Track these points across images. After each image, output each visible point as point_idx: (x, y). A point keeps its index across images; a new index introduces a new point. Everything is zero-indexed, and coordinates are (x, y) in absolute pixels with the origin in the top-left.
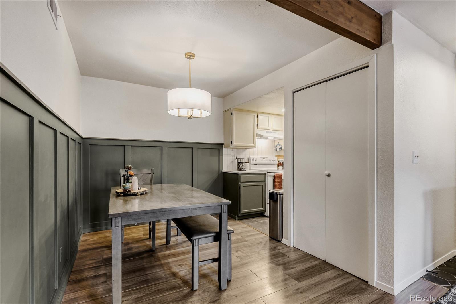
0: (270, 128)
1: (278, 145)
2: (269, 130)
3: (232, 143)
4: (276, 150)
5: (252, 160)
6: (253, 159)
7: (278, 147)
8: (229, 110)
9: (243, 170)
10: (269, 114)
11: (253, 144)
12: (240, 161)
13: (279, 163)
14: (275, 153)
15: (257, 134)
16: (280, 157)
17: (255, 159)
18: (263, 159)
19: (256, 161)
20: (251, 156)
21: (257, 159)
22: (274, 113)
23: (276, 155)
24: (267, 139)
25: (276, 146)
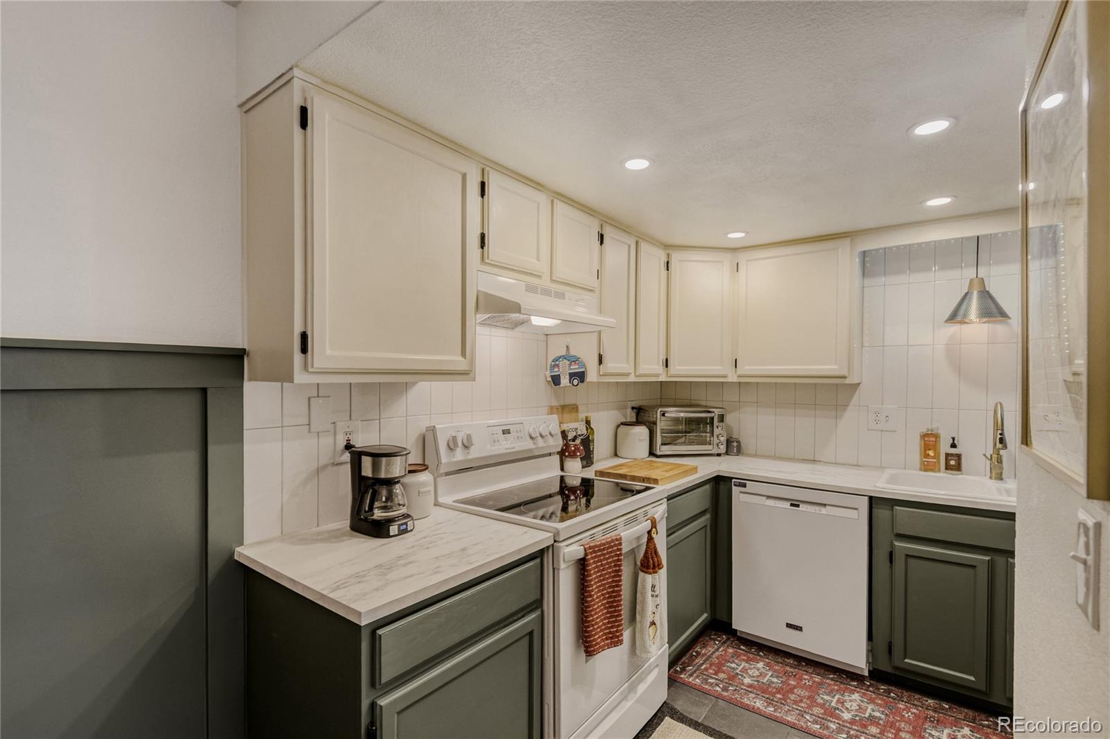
0: (543, 267)
1: (564, 357)
2: (539, 277)
3: (304, 350)
4: (556, 380)
5: (449, 446)
6: (454, 439)
7: (564, 370)
8: (283, 81)
9: (394, 529)
10: (538, 185)
11: (460, 358)
12: (376, 467)
13: (567, 445)
14: (545, 395)
15: (478, 291)
16: (567, 416)
17: (465, 441)
18: (501, 436)
19: (467, 451)
20: (436, 426)
21: (469, 437)
22: (559, 190)
23: (552, 408)
24: (516, 326)
25: (553, 363)
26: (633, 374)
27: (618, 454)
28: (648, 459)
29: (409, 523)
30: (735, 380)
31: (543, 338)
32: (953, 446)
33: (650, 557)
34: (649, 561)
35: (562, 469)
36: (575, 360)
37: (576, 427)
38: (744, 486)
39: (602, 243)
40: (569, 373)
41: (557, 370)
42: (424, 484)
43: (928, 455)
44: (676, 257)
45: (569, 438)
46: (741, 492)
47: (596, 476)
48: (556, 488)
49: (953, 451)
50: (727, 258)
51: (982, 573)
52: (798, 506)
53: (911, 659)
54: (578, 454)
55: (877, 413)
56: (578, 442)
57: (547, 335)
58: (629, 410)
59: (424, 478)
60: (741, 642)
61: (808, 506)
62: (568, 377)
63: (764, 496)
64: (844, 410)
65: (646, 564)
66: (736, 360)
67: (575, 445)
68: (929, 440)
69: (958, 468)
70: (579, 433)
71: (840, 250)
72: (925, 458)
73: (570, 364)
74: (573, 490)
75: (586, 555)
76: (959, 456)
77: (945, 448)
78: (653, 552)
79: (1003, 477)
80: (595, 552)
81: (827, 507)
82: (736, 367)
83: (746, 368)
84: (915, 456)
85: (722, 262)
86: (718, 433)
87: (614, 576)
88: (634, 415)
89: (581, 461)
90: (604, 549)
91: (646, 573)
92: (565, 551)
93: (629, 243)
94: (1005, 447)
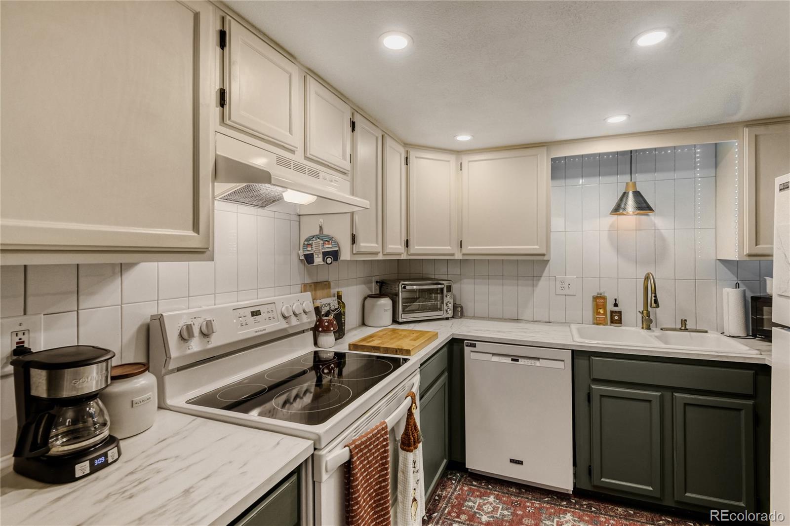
0: (296, 140)
1: (317, 237)
2: (293, 152)
4: (309, 259)
5: (181, 336)
6: (189, 328)
7: (318, 249)
9: (82, 467)
10: (289, 55)
11: (191, 233)
13: (320, 322)
14: (297, 274)
15: (216, 155)
16: (319, 293)
17: (204, 329)
18: (251, 319)
19: (207, 339)
20: (164, 314)
21: (209, 324)
22: (312, 67)
23: (305, 285)
24: (267, 204)
25: (306, 243)
26: (381, 253)
27: (366, 323)
28: (391, 327)
29: (110, 453)
30: (461, 257)
31: (297, 218)
32: (616, 305)
33: (411, 433)
34: (410, 439)
35: (316, 344)
36: (329, 239)
37: (328, 302)
38: (474, 346)
39: (353, 129)
40: (323, 252)
41: (310, 249)
42: (143, 390)
43: (600, 312)
44: (413, 154)
45: (322, 313)
46: (472, 351)
47: (350, 350)
48: (311, 363)
49: (616, 309)
50: (452, 158)
51: (656, 405)
52: (517, 360)
53: (606, 478)
54: (332, 329)
55: (562, 282)
56: (331, 317)
57: (299, 216)
58: (374, 284)
59: (143, 382)
60: (473, 478)
61: (526, 360)
62: (321, 255)
63: (490, 353)
64: (539, 280)
65: (407, 442)
66: (461, 241)
67: (329, 320)
68: (599, 301)
69: (619, 322)
70: (333, 308)
71: (539, 156)
72: (597, 315)
73: (324, 243)
74: (326, 363)
75: (351, 457)
76: (620, 313)
77: (610, 307)
78: (413, 427)
79: (651, 327)
80: (361, 451)
81: (540, 360)
82: (461, 247)
83: (469, 248)
84: (589, 313)
85: (449, 161)
86: (447, 301)
87: (381, 471)
88: (378, 288)
89: (334, 334)
90: (370, 445)
91: (408, 451)
92: (328, 459)
93: (377, 135)
94: (658, 306)
